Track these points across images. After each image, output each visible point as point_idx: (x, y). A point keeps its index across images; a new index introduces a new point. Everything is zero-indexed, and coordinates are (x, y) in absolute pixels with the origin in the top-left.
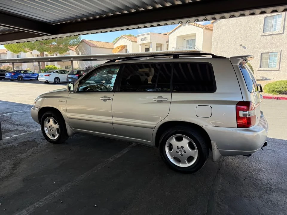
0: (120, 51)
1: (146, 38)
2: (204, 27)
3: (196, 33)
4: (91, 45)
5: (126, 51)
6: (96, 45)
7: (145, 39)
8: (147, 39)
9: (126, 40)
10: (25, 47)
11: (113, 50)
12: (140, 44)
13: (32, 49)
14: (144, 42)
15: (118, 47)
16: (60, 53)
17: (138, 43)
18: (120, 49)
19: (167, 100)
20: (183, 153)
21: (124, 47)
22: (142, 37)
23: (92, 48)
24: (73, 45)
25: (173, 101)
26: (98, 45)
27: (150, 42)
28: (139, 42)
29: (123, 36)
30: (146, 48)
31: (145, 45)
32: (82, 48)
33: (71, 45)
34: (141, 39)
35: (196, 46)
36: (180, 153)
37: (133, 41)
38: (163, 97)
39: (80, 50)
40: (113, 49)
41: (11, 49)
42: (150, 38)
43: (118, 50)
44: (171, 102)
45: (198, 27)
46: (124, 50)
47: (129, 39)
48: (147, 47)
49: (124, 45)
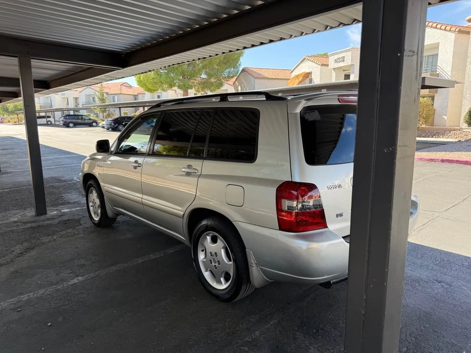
0: (300, 82)
1: (344, 57)
2: (457, 30)
3: (438, 44)
4: (256, 76)
5: (311, 81)
6: (264, 75)
7: (343, 59)
8: (345, 59)
9: (310, 63)
10: (163, 83)
11: (289, 81)
12: (334, 69)
13: (171, 86)
14: (341, 64)
15: (297, 76)
16: (211, 91)
17: (329, 67)
18: (301, 79)
19: (197, 171)
20: (217, 264)
21: (308, 75)
22: (336, 57)
23: (256, 80)
24: (229, 77)
25: (203, 175)
26: (266, 75)
27: (350, 64)
28: (332, 64)
29: (307, 58)
30: (345, 75)
31: (344, 70)
32: (243, 81)
33: (225, 78)
34: (335, 60)
35: (438, 67)
36: (213, 264)
37: (322, 65)
38: (193, 167)
39: (240, 84)
40: (288, 79)
41: (145, 86)
42: (352, 57)
43: (297, 81)
44: (200, 176)
45: (445, 30)
46: (308, 80)
47: (315, 61)
48: (346, 73)
49: (307, 71)
